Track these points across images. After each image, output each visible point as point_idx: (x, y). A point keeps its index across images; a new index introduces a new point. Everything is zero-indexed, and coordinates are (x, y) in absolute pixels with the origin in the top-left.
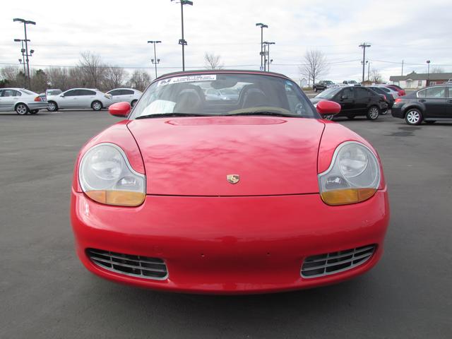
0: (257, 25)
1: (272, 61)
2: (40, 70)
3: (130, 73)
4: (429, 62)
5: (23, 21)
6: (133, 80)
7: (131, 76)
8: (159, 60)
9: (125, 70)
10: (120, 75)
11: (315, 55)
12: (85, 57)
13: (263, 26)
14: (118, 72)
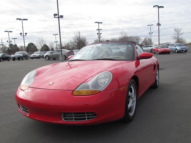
2: (108, 40)
3: (143, 39)
5: (98, 22)
6: (144, 42)
7: (143, 40)
8: (152, 33)
9: (141, 38)
10: (139, 40)
12: (122, 34)
14: (138, 39)
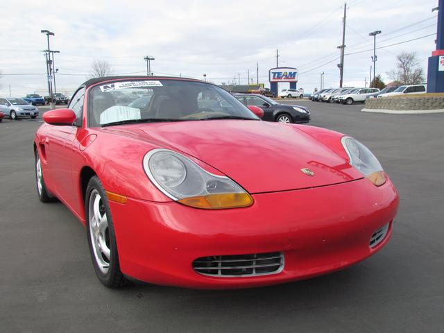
0: (42, 31)
1: (57, 70)
4: (205, 76)
11: (103, 66)
13: (49, 33)
